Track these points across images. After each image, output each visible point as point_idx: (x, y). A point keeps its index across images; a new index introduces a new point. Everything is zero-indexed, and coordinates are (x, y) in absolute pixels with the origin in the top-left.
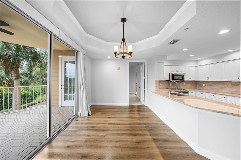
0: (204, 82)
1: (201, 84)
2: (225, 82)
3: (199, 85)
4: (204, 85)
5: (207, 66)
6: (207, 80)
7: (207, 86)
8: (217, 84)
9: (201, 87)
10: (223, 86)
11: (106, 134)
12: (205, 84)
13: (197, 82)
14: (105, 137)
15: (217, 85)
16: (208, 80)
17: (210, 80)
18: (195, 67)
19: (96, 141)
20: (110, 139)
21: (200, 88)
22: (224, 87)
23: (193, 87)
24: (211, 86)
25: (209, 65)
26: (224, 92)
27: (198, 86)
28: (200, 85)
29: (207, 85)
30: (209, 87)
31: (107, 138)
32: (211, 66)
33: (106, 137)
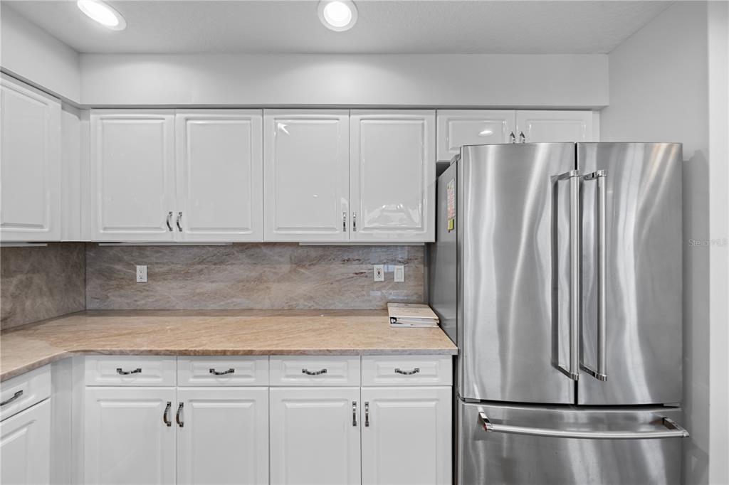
0: (139, 251)
1: (118, 267)
2: (265, 250)
3: (107, 275)
4: (141, 272)
5: (169, 117)
6: (164, 236)
7: (164, 276)
8: (222, 263)
9: (120, 287)
10: (254, 274)
12: (150, 265)
13: (91, 254)
15: (223, 267)
16: (176, 237)
17: (187, 236)
18: (57, 105)
21: (116, 301)
22: (259, 279)
23: (44, 304)
24: (186, 275)
25: (180, 115)
26: (259, 307)
27: (93, 286)
28: (109, 279)
29: (165, 268)
30: (174, 284)
32: (199, 120)
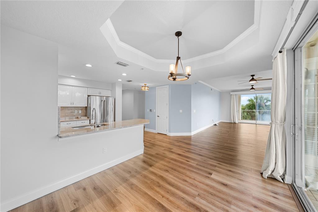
11: (195, 197)
14: (199, 195)
19: (212, 195)
20: (193, 188)
31: (197, 191)
33: (197, 193)
